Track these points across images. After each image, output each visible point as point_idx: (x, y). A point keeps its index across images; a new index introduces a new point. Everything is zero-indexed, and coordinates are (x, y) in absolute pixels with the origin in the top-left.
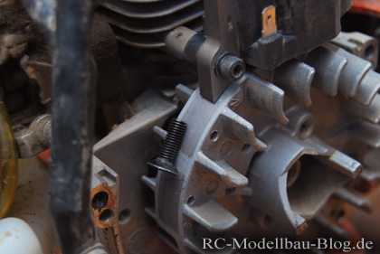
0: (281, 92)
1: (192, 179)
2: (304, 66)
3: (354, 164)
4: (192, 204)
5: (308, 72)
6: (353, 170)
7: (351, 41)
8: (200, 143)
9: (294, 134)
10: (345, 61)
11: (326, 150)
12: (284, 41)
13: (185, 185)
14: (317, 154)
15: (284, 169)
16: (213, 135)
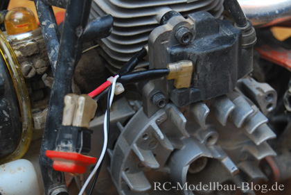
0: (185, 121)
1: (128, 158)
2: (205, 106)
3: (234, 168)
4: (128, 172)
5: (206, 110)
6: (232, 171)
7: (258, 88)
8: (136, 139)
9: (202, 142)
10: (233, 107)
11: (219, 156)
12: (191, 92)
13: (124, 160)
14: (212, 157)
15: (188, 162)
16: (144, 136)
